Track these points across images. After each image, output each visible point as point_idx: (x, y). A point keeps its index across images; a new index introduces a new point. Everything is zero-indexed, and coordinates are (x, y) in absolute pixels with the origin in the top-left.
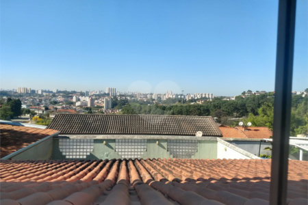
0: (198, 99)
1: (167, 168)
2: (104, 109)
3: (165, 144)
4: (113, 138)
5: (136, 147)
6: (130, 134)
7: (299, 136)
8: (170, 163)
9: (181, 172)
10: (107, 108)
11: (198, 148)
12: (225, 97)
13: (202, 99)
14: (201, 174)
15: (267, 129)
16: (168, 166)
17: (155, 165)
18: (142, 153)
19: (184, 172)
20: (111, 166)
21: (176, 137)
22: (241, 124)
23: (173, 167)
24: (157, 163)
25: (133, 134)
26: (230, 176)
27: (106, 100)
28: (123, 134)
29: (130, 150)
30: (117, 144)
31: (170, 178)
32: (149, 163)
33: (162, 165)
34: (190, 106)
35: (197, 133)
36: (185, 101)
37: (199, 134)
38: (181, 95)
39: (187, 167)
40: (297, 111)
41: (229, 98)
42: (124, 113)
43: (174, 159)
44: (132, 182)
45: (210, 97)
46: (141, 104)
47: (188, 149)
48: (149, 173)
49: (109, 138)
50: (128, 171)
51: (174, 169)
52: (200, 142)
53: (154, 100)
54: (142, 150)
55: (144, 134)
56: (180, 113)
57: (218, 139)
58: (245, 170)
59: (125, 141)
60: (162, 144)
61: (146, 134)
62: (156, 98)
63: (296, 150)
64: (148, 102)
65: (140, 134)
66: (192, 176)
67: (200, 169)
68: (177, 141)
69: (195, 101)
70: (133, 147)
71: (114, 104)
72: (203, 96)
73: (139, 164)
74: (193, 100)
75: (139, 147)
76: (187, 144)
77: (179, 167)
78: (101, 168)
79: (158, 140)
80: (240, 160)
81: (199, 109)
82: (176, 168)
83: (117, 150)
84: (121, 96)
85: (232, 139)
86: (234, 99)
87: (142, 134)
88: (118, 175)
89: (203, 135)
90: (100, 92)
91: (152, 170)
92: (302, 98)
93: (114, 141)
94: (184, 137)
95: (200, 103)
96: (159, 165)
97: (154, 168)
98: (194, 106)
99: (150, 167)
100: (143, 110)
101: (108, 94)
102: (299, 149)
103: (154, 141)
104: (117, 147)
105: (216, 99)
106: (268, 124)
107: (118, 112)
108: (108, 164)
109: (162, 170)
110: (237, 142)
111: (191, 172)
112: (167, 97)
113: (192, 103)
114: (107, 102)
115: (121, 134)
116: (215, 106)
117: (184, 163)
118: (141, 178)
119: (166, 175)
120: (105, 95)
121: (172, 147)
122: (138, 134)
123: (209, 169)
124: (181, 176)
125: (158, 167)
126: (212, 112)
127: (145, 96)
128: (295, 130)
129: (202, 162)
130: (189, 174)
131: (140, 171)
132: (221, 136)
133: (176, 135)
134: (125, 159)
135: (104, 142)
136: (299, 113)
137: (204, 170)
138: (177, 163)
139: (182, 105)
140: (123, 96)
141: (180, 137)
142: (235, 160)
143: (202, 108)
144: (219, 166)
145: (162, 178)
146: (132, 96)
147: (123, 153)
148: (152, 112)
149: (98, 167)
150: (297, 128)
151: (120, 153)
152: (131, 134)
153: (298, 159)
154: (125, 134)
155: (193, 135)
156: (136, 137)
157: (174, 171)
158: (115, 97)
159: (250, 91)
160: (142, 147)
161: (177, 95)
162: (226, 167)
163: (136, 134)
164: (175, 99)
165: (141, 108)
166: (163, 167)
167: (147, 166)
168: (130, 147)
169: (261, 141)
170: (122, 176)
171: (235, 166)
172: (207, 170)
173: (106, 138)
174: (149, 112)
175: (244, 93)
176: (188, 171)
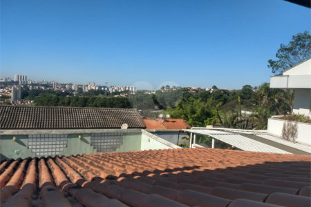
0: (122, 92)
1: (96, 164)
2: (11, 100)
3: (88, 139)
4: (25, 134)
5: (54, 143)
6: (46, 128)
7: (208, 127)
8: (97, 158)
9: (112, 167)
10: (16, 98)
11: (124, 141)
12: (146, 91)
13: (126, 91)
14: (134, 168)
15: (182, 120)
16: (96, 161)
17: (81, 161)
18: (61, 149)
19: (116, 168)
20: (27, 167)
21: (101, 131)
22: (161, 116)
23: (102, 162)
24: (82, 160)
25: (51, 128)
26: (161, 167)
27: (14, 89)
28: (38, 128)
29: (46, 147)
30: (30, 140)
31: (103, 175)
32: (73, 160)
33: (89, 161)
34: (114, 99)
35: (123, 125)
36: (108, 94)
37: (125, 127)
38: (104, 87)
39: (117, 161)
40: (206, 105)
41: (150, 92)
42: (37, 105)
43: (101, 154)
44: (58, 184)
45: (134, 90)
46: (59, 95)
47: (113, 142)
48: (77, 172)
49: (20, 134)
50: (50, 171)
51: (103, 164)
52: (125, 134)
53: (74, 91)
54: (62, 146)
55: (64, 128)
56: (104, 105)
57: (143, 130)
58: (172, 160)
59: (41, 137)
60: (85, 138)
61: (66, 128)
62: (76, 90)
63: (208, 139)
64: (67, 93)
65: (59, 128)
66: (125, 170)
67: (131, 161)
68: (102, 135)
69: (119, 93)
70: (50, 143)
71: (25, 94)
72: (127, 89)
73: (61, 162)
74: (116, 93)
75: (58, 143)
76: (112, 137)
77: (108, 162)
78: (15, 169)
79: (81, 134)
80: (165, 150)
81: (123, 102)
82: (106, 163)
83: (30, 147)
84: (33, 85)
85: (154, 130)
86: (154, 93)
87: (61, 128)
88: (38, 177)
89: (128, 128)
90: (6, 79)
91: (80, 168)
92: (210, 94)
93: (26, 136)
94: (110, 130)
95: (124, 96)
96: (85, 161)
97: (82, 165)
98: (118, 99)
99: (76, 165)
100: (60, 102)
101: (17, 83)
102: (211, 138)
103: (76, 135)
104: (30, 143)
105: (139, 92)
106: (183, 116)
107: (30, 103)
108: (23, 165)
109: (91, 167)
110: (159, 133)
111: (123, 166)
112: (89, 88)
113: (116, 96)
114: (16, 92)
115: (35, 128)
116: (138, 99)
117: (113, 157)
118: (68, 178)
119: (97, 172)
120: (12, 83)
121: (96, 141)
122: (56, 128)
123: (140, 161)
124: (114, 172)
125: (86, 165)
126: (134, 105)
127: (64, 86)
128: (205, 121)
129: (131, 154)
130: (123, 169)
131: (66, 170)
132: (145, 128)
133: (101, 128)
134: (43, 158)
135: (14, 138)
136: (208, 107)
137: (135, 163)
138: (106, 158)
139: (106, 97)
140: (36, 85)
141: (105, 130)
142: (160, 150)
143: (125, 101)
144: (148, 158)
145: (93, 176)
146: (46, 86)
147: (38, 150)
148: (71, 104)
149: (10, 168)
150: (206, 119)
151: (34, 151)
152: (48, 128)
153: (211, 147)
154: (40, 128)
155: (118, 128)
156: (54, 132)
157: (104, 167)
158: (26, 86)
159: (168, 86)
160: (62, 143)
161: (100, 87)
162: (154, 158)
163: (54, 128)
164: (98, 90)
165: (58, 99)
166: (91, 164)
167: (72, 163)
168: (46, 143)
169: (180, 131)
170: (44, 177)
171: (162, 156)
172: (138, 162)
173: (16, 133)
174: (69, 104)
175: (163, 88)
176: (119, 166)
